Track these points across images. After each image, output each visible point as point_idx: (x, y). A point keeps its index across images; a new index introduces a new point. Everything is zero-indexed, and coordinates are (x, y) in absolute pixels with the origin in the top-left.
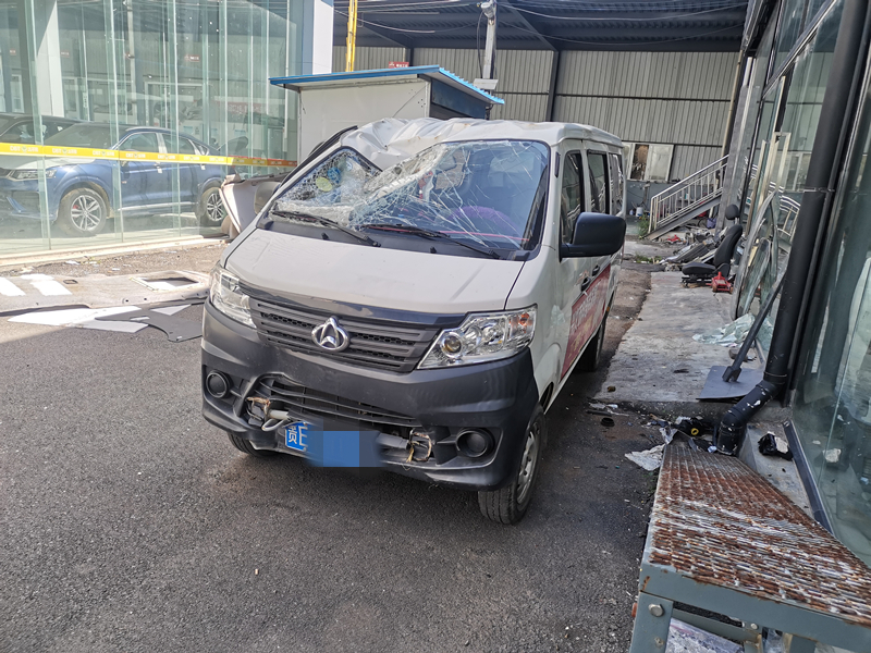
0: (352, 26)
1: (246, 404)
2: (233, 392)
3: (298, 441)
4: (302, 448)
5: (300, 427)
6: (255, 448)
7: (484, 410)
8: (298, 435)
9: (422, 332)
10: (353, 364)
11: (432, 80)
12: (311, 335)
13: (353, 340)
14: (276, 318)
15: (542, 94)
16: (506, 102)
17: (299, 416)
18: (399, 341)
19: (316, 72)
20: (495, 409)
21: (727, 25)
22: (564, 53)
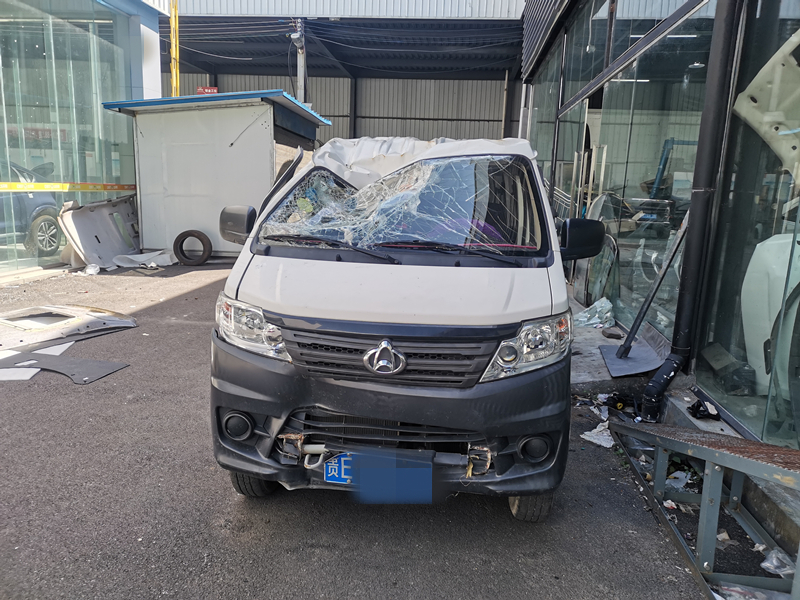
0: (175, 53)
1: (277, 443)
2: (257, 431)
3: (339, 473)
4: (345, 480)
5: (343, 459)
6: (289, 489)
7: (548, 414)
8: (340, 467)
9: (483, 346)
10: (408, 385)
11: (273, 103)
12: (362, 361)
13: (411, 361)
14: (315, 346)
15: (343, 116)
16: (333, 123)
17: (340, 448)
18: (458, 357)
19: (147, 96)
20: (556, 412)
21: (501, 58)
22: (359, 81)
